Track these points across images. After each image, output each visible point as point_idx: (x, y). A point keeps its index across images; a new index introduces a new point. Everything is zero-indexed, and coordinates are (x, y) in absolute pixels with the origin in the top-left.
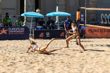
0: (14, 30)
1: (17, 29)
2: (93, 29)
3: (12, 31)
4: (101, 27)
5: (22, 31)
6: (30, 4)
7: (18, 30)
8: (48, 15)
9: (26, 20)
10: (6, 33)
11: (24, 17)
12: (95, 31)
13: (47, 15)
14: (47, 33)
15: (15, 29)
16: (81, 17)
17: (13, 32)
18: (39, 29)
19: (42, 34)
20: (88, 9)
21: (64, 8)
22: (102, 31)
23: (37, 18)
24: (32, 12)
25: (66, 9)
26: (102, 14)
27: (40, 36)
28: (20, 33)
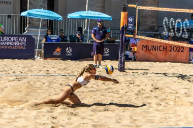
0: (6, 41)
1: (12, 39)
2: (150, 45)
3: (4, 42)
4: (163, 41)
5: (21, 44)
7: (14, 41)
8: (70, 16)
9: (29, 23)
11: (27, 17)
12: (154, 48)
13: (68, 17)
14: (67, 49)
15: (10, 39)
16: (128, 22)
17: (6, 44)
18: (54, 41)
19: (58, 50)
20: (141, 8)
21: (100, 4)
22: (166, 48)
23: (50, 20)
24: (42, 10)
25: (104, 7)
27: (55, 53)
28: (18, 46)
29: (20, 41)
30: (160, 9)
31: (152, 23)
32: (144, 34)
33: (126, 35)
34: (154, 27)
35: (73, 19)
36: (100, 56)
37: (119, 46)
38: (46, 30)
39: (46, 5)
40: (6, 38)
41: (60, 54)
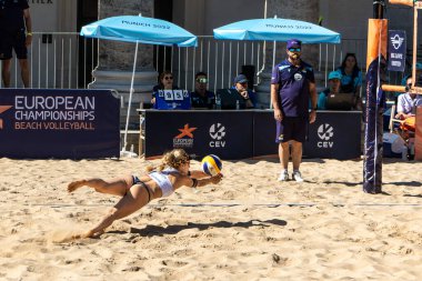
0: (40, 109)
1: (56, 104)
3: (34, 110)
5: (81, 116)
7: (61, 108)
8: (220, 32)
9: (103, 56)
14: (212, 129)
15: (50, 103)
16: (390, 48)
17: (40, 118)
18: (174, 105)
19: (187, 131)
23: (161, 47)
24: (140, 18)
25: (316, 6)
27: (178, 141)
28: (72, 121)
29: (79, 108)
33: (385, 87)
35: (227, 41)
39: (151, 4)
40: (40, 100)
41: (190, 142)
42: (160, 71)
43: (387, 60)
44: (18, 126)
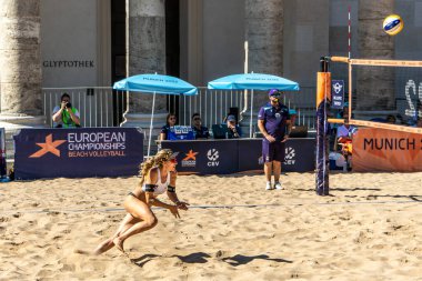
0: (86, 142)
1: (97, 138)
2: (379, 137)
3: (82, 143)
4: (406, 129)
5: (116, 146)
6: (147, 46)
7: (101, 141)
8: (212, 85)
9: (131, 104)
10: (58, 153)
11: (125, 92)
12: (388, 144)
13: (210, 87)
14: (209, 153)
15: (93, 137)
16: (333, 93)
17: (86, 149)
18: (182, 137)
19: (191, 155)
20: (359, 62)
21: (273, 59)
22: (413, 143)
23: (172, 96)
24: (156, 75)
25: (280, 64)
26: (411, 83)
27: (185, 163)
28: (109, 150)
29: (114, 141)
30: (399, 63)
31: (383, 92)
32: (366, 115)
33: (330, 120)
34: (386, 100)
35: (219, 90)
36: (278, 164)
37: (315, 142)
38: (166, 115)
39: (164, 65)
40: (86, 136)
41: (194, 163)
42: (172, 112)
43: (332, 101)
44: (71, 155)
